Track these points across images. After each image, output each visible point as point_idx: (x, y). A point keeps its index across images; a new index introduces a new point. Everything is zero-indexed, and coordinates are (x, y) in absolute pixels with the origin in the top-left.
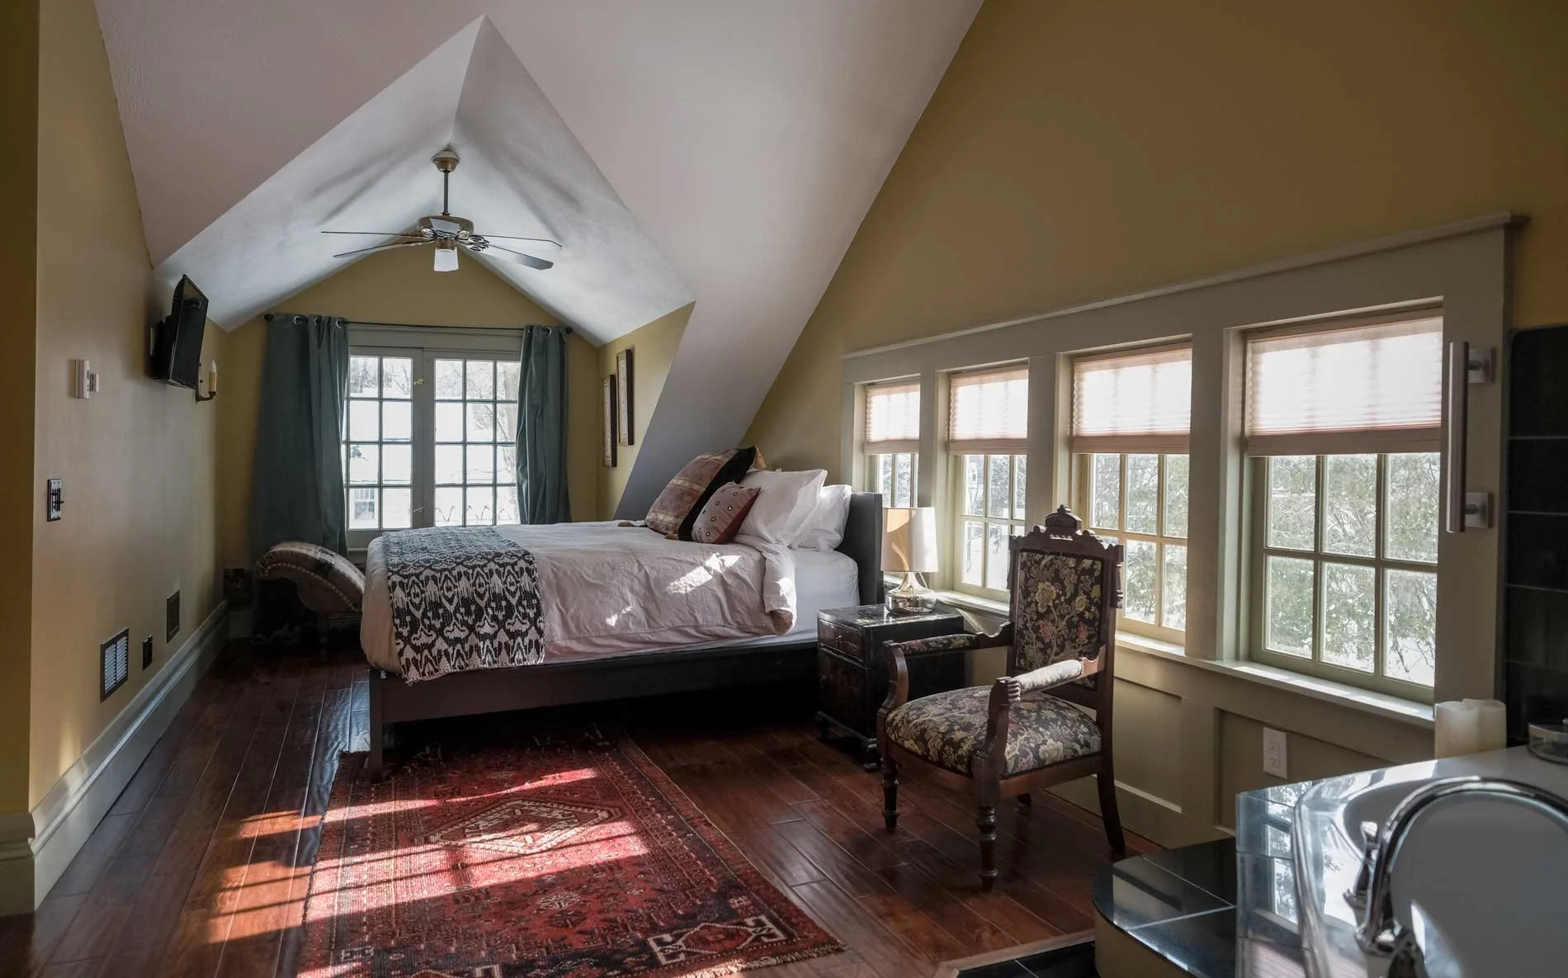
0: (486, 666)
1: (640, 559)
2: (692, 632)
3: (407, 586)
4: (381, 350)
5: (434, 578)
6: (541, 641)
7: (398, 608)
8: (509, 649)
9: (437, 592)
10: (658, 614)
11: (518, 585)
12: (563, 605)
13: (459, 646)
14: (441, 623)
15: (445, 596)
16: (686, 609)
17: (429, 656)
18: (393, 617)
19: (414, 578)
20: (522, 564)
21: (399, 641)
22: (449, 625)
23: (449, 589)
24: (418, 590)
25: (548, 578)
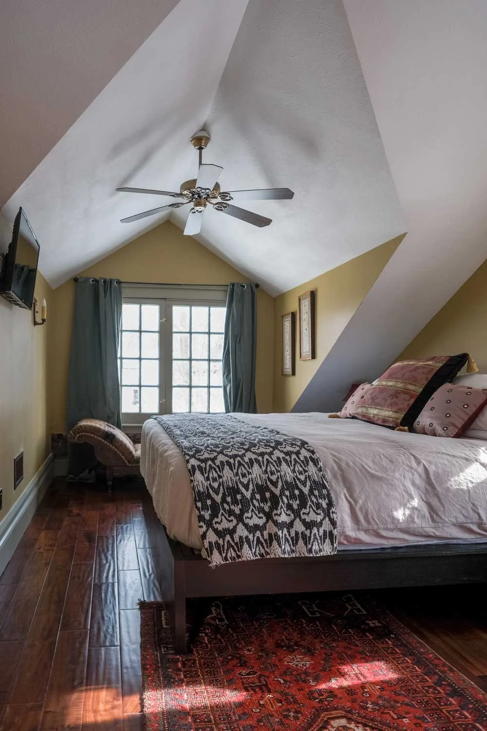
0: (287, 556)
1: (414, 453)
2: (475, 528)
3: (205, 471)
4: (140, 300)
5: (228, 463)
6: (335, 532)
7: (199, 491)
8: (306, 540)
9: (234, 479)
10: (442, 509)
11: (307, 474)
12: (351, 496)
13: (258, 534)
14: (240, 509)
15: (241, 482)
16: (470, 506)
17: (232, 542)
18: (195, 501)
19: (210, 462)
20: (304, 453)
21: (202, 524)
22: (247, 511)
23: (244, 476)
24: (215, 475)
25: (333, 468)
